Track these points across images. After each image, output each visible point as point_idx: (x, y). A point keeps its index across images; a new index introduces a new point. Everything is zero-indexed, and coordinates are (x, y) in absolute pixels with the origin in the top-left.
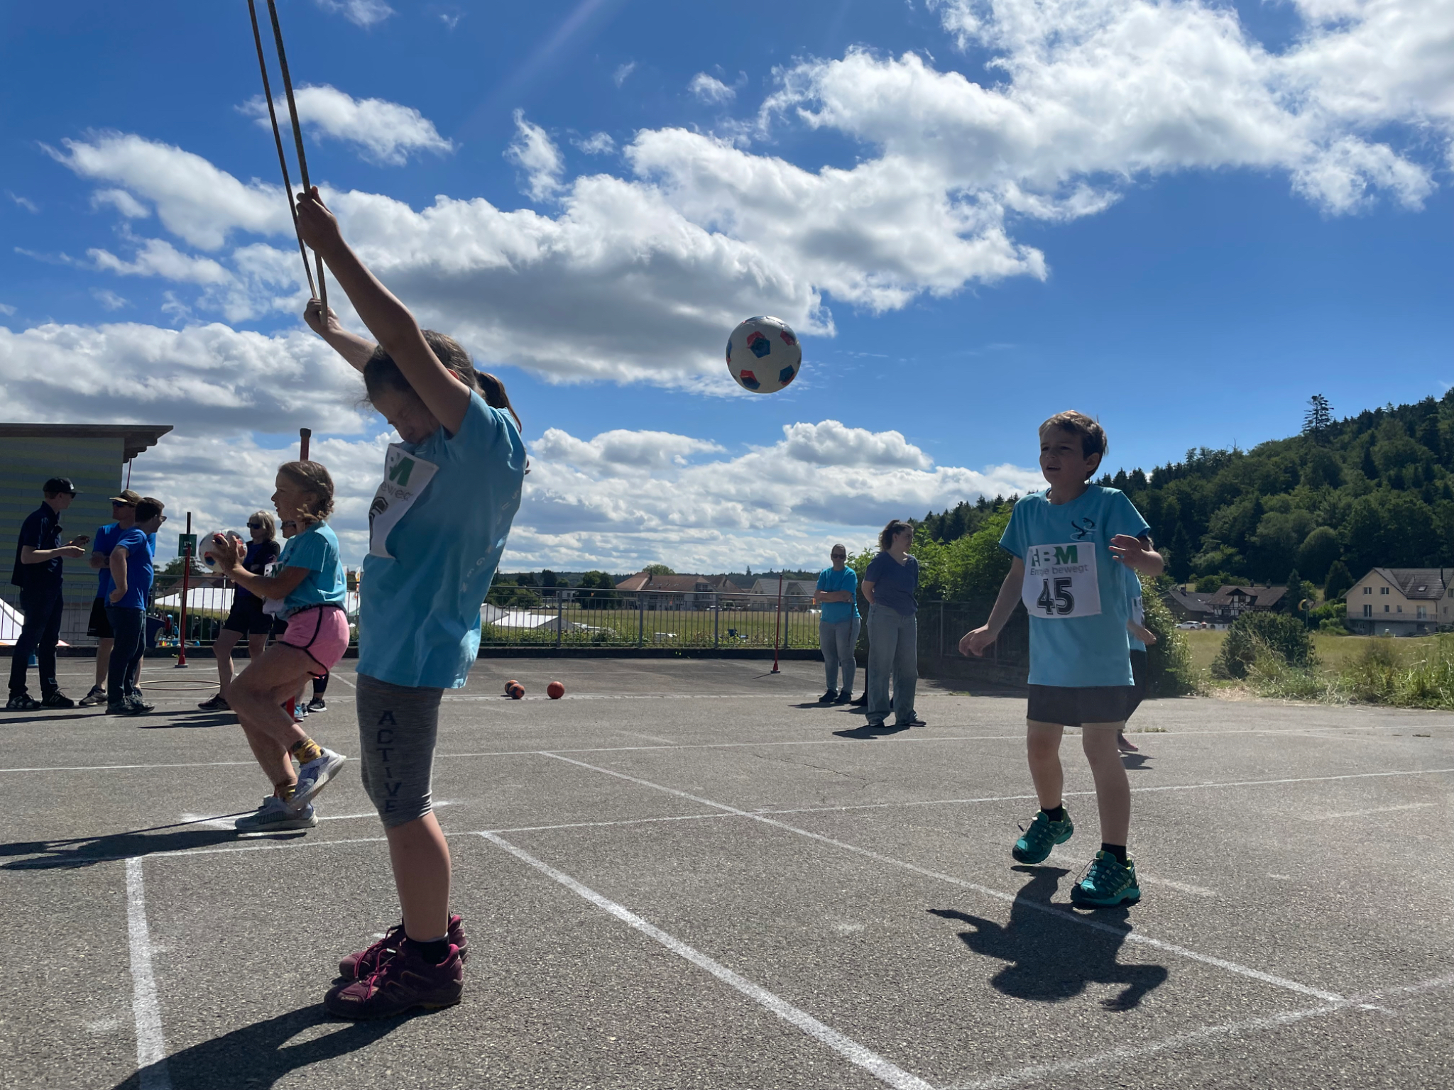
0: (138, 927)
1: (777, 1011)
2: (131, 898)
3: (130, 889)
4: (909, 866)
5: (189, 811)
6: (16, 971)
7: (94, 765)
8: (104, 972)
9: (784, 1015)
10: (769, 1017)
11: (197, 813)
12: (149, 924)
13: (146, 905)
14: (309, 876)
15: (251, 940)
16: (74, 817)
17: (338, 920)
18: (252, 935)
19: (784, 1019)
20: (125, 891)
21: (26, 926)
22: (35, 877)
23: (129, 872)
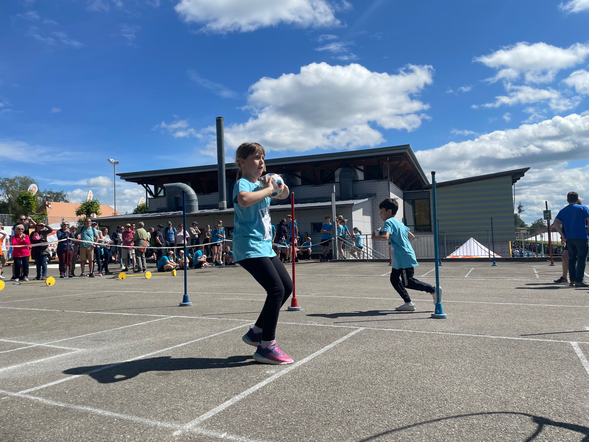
2: (581, 359)
3: (579, 355)
20: (577, 356)
21: (544, 364)
22: (537, 345)
23: (575, 349)
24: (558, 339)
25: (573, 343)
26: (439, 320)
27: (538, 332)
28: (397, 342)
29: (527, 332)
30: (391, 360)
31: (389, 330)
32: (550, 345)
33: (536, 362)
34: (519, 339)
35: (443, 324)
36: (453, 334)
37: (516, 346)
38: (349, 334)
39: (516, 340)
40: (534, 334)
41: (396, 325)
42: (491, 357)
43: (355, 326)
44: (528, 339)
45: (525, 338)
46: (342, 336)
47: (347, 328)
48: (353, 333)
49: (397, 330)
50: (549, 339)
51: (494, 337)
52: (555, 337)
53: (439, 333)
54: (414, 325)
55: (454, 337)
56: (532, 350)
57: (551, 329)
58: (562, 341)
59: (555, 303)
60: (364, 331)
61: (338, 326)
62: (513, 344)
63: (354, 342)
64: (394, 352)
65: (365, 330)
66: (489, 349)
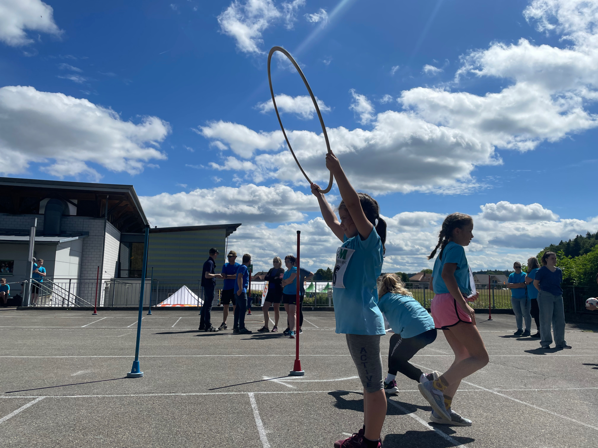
0: (259, 422)
2: (254, 410)
3: (253, 406)
4: (574, 420)
5: (265, 375)
6: (223, 436)
7: (229, 355)
8: (252, 439)
11: (268, 376)
12: (263, 421)
13: (259, 413)
14: (313, 406)
15: (299, 431)
16: (228, 376)
17: (328, 425)
18: (298, 429)
20: (251, 407)
21: (223, 419)
22: (221, 399)
23: (251, 399)
24: (239, 391)
25: (251, 394)
26: (134, 379)
27: (224, 385)
28: (81, 412)
29: (215, 386)
30: (69, 435)
31: (76, 396)
32: (231, 398)
33: (216, 417)
34: (207, 394)
35: (138, 384)
36: (146, 395)
37: (203, 402)
38: (23, 407)
39: (204, 395)
40: (221, 387)
41: (84, 390)
42: (176, 417)
43: (33, 395)
44: (214, 394)
45: (212, 392)
46: (12, 410)
47: (22, 398)
48: (28, 405)
49: (84, 396)
50: (232, 391)
51: (185, 394)
52: (237, 389)
53: (132, 395)
54: (106, 388)
55: (146, 399)
56: (216, 406)
57: (236, 380)
58: (243, 393)
59: (245, 353)
60: (43, 401)
61: (10, 397)
62: (200, 400)
63: (27, 417)
64: (75, 425)
65: (44, 399)
66: (177, 408)
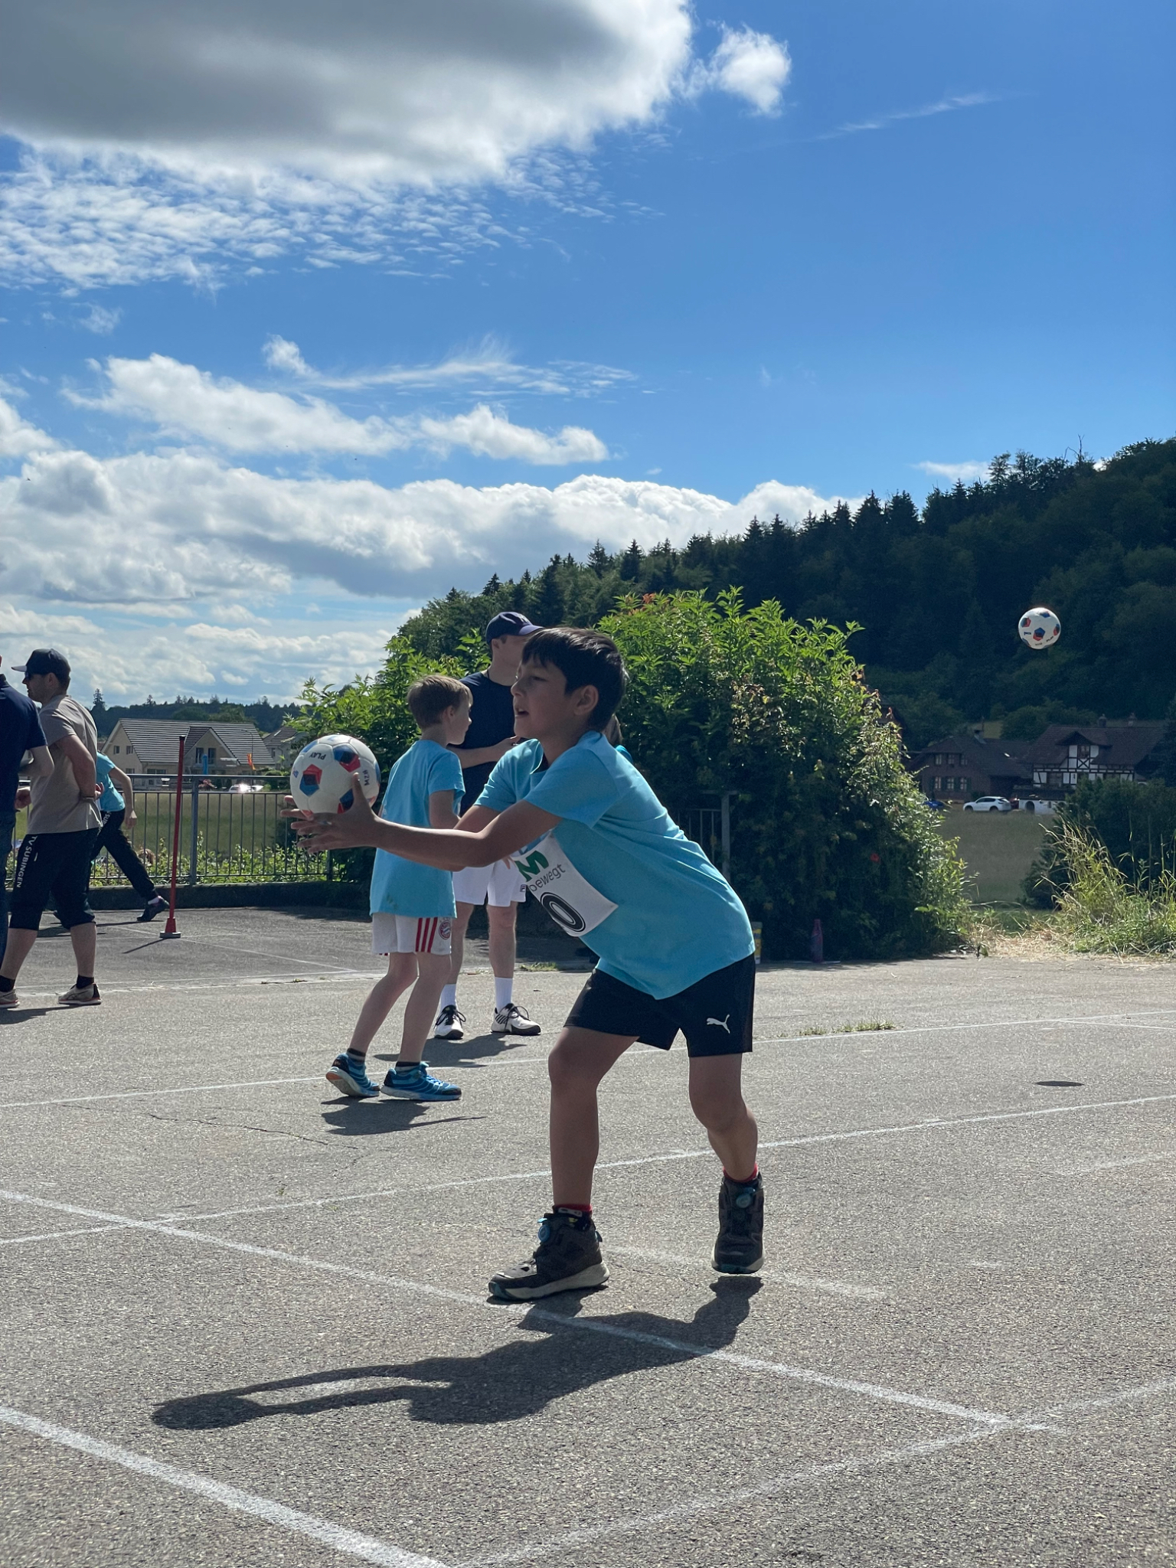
1: (226, 1502)
9: (237, 1505)
10: (214, 1510)
19: (239, 1510)
